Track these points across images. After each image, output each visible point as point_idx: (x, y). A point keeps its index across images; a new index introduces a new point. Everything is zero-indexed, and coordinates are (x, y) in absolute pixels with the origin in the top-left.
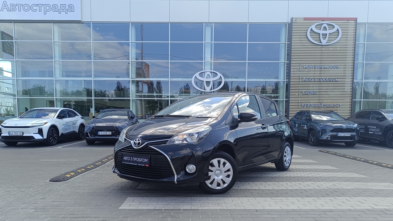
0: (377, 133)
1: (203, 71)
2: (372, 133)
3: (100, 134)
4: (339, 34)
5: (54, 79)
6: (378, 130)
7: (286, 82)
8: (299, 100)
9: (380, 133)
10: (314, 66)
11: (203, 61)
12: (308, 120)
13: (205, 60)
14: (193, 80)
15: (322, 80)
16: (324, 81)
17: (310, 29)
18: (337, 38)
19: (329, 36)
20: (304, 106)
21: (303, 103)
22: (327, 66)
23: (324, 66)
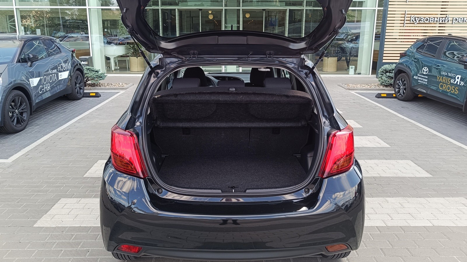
8: (407, 10)
20: (415, 22)
21: (412, 16)
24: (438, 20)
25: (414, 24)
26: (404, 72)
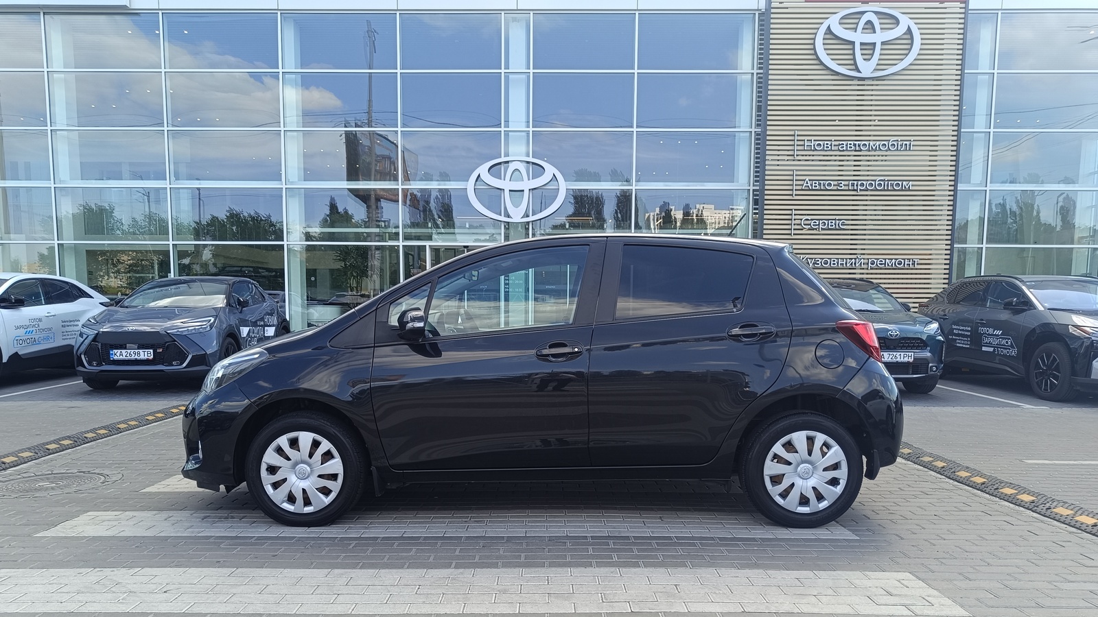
0: (1005, 351)
1: (502, 159)
2: (991, 349)
3: (116, 358)
4: (912, 44)
5: (53, 186)
6: (1007, 342)
7: (754, 190)
9: (1014, 352)
10: (837, 143)
11: (503, 129)
13: (506, 126)
14: (470, 185)
15: (862, 185)
16: (867, 190)
17: (823, 29)
18: (907, 55)
19: (881, 49)
21: (802, 256)
22: (878, 143)
23: (867, 143)
24: (844, 263)
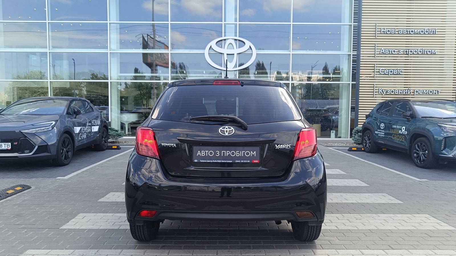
1: (223, 38)
7: (353, 55)
8: (375, 83)
10: (398, 30)
11: (223, 23)
12: (409, 116)
13: (225, 21)
14: (206, 51)
15: (411, 52)
16: (413, 54)
20: (383, 93)
21: (380, 88)
22: (419, 30)
23: (413, 30)
24: (402, 92)
25: (382, 95)
26: (369, 130)
